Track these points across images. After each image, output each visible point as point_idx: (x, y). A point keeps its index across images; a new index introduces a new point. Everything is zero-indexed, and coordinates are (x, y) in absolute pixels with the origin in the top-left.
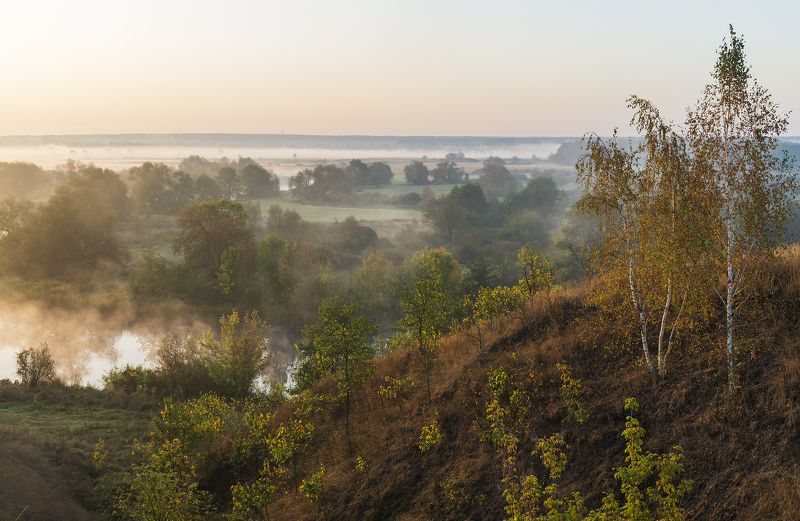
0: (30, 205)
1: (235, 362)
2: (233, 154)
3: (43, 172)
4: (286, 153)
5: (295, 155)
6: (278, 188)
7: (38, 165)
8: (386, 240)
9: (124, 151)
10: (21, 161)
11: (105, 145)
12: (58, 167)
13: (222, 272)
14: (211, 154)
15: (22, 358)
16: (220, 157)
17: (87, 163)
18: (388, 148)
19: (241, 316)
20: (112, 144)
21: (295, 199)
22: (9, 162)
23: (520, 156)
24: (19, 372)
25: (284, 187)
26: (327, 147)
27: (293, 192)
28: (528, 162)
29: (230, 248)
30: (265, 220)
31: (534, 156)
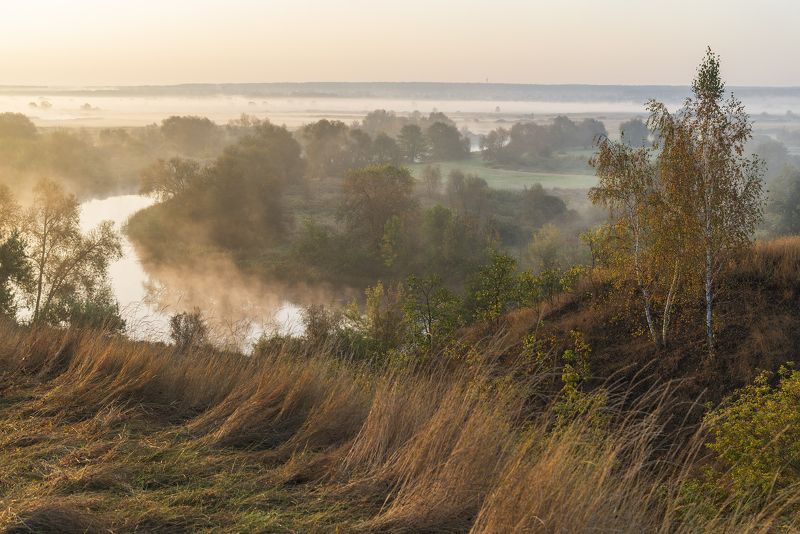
0: (196, 166)
1: (377, 335)
2: (426, 107)
3: (216, 127)
4: (488, 106)
5: (498, 108)
6: (468, 149)
7: (211, 119)
8: (573, 213)
9: (307, 103)
10: (194, 115)
11: (287, 96)
12: (231, 121)
13: (384, 242)
14: (401, 106)
15: (175, 322)
16: (412, 111)
17: (262, 118)
18: (611, 99)
19: (386, 288)
20: (295, 95)
21: (487, 161)
22: (181, 116)
23: (770, 111)
24: (173, 335)
25: (475, 149)
26: (539, 99)
27: (485, 154)
28: (780, 119)
29: (394, 217)
30: (445, 186)
31: (789, 112)
